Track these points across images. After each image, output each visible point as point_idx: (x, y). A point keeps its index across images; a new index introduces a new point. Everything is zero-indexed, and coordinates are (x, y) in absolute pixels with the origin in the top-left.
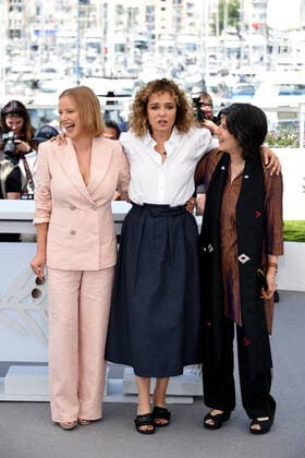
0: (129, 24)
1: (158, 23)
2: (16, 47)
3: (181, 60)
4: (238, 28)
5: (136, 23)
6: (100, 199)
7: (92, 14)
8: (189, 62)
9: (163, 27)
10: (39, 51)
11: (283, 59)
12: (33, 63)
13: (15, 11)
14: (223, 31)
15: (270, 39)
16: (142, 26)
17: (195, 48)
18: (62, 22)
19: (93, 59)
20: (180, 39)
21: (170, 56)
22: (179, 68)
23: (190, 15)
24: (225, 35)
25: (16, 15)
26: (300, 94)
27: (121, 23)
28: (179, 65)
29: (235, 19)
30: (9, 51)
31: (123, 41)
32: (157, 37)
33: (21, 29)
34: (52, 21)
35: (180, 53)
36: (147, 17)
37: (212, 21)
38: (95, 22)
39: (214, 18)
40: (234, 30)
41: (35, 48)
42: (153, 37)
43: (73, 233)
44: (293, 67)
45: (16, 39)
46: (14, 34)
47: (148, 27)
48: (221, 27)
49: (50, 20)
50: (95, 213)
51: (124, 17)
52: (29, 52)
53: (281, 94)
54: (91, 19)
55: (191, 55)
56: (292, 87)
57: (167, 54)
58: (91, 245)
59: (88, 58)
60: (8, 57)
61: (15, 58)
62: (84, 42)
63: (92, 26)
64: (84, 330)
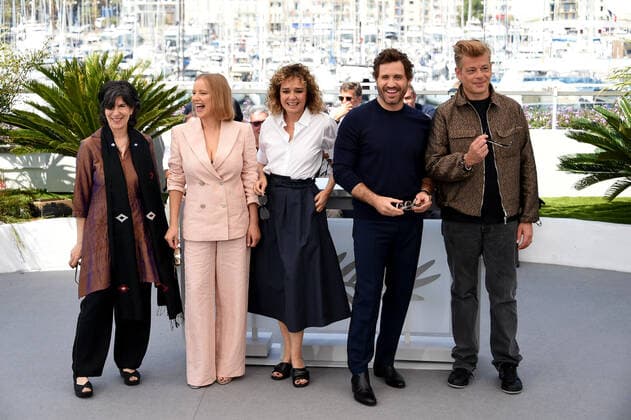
0: (380, 17)
1: (406, 16)
2: (276, 39)
3: (429, 49)
4: (481, 19)
5: (387, 16)
6: (225, 174)
7: (346, 7)
8: (436, 51)
9: (412, 20)
10: (298, 42)
11: (523, 47)
12: (291, 53)
13: (276, 6)
14: (467, 23)
15: (511, 30)
16: (392, 18)
17: (441, 39)
18: (319, 16)
19: (347, 49)
20: (427, 30)
21: (419, 46)
22: (426, 57)
23: (436, 7)
24: (469, 26)
25: (276, 9)
26: (541, 80)
27: (372, 16)
28: (427, 53)
29: (479, 11)
30: (269, 43)
31: (375, 32)
32: (406, 29)
33: (281, 22)
34: (309, 15)
35: (427, 43)
36: (396, 10)
37: (457, 14)
38: (348, 16)
39: (458, 10)
40: (478, 21)
41: (294, 39)
42: (402, 29)
43: (203, 206)
44: (534, 55)
45: (276, 32)
46: (275, 27)
47: (398, 19)
48: (466, 18)
49: (307, 13)
50: (221, 187)
51: (375, 10)
52: (288, 42)
53: (526, 80)
54: (345, 13)
55: (438, 45)
56: (533, 73)
57: (414, 43)
58: (220, 217)
59: (342, 48)
60: (269, 48)
61: (275, 49)
62: (338, 33)
63: (346, 19)
64: (222, 294)
